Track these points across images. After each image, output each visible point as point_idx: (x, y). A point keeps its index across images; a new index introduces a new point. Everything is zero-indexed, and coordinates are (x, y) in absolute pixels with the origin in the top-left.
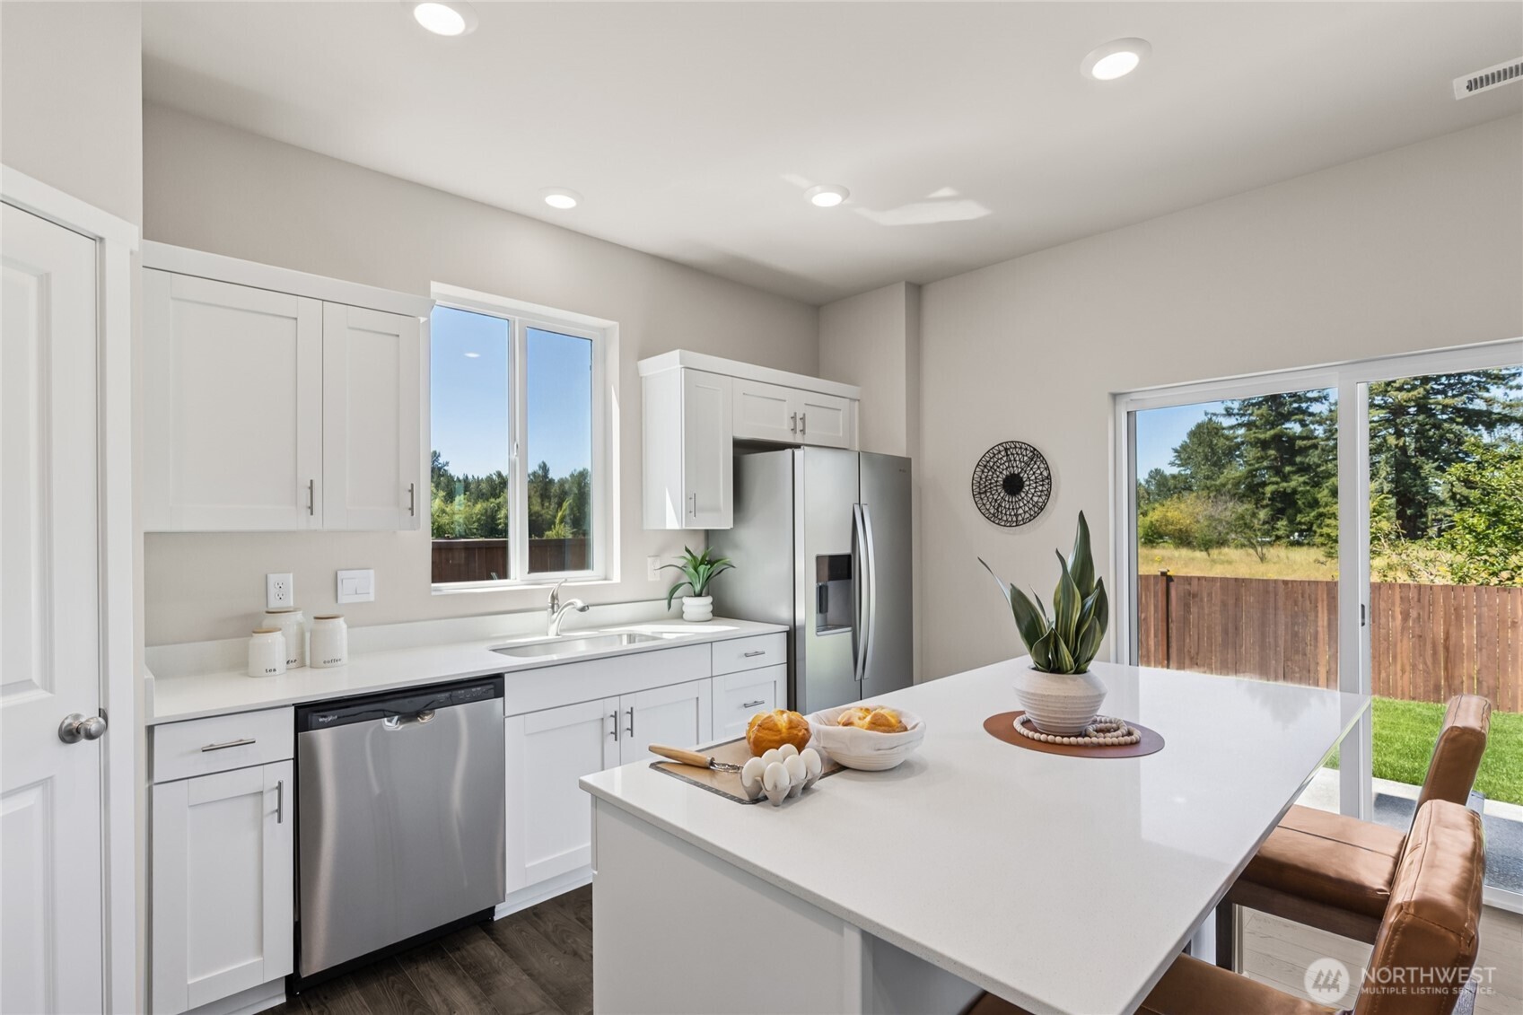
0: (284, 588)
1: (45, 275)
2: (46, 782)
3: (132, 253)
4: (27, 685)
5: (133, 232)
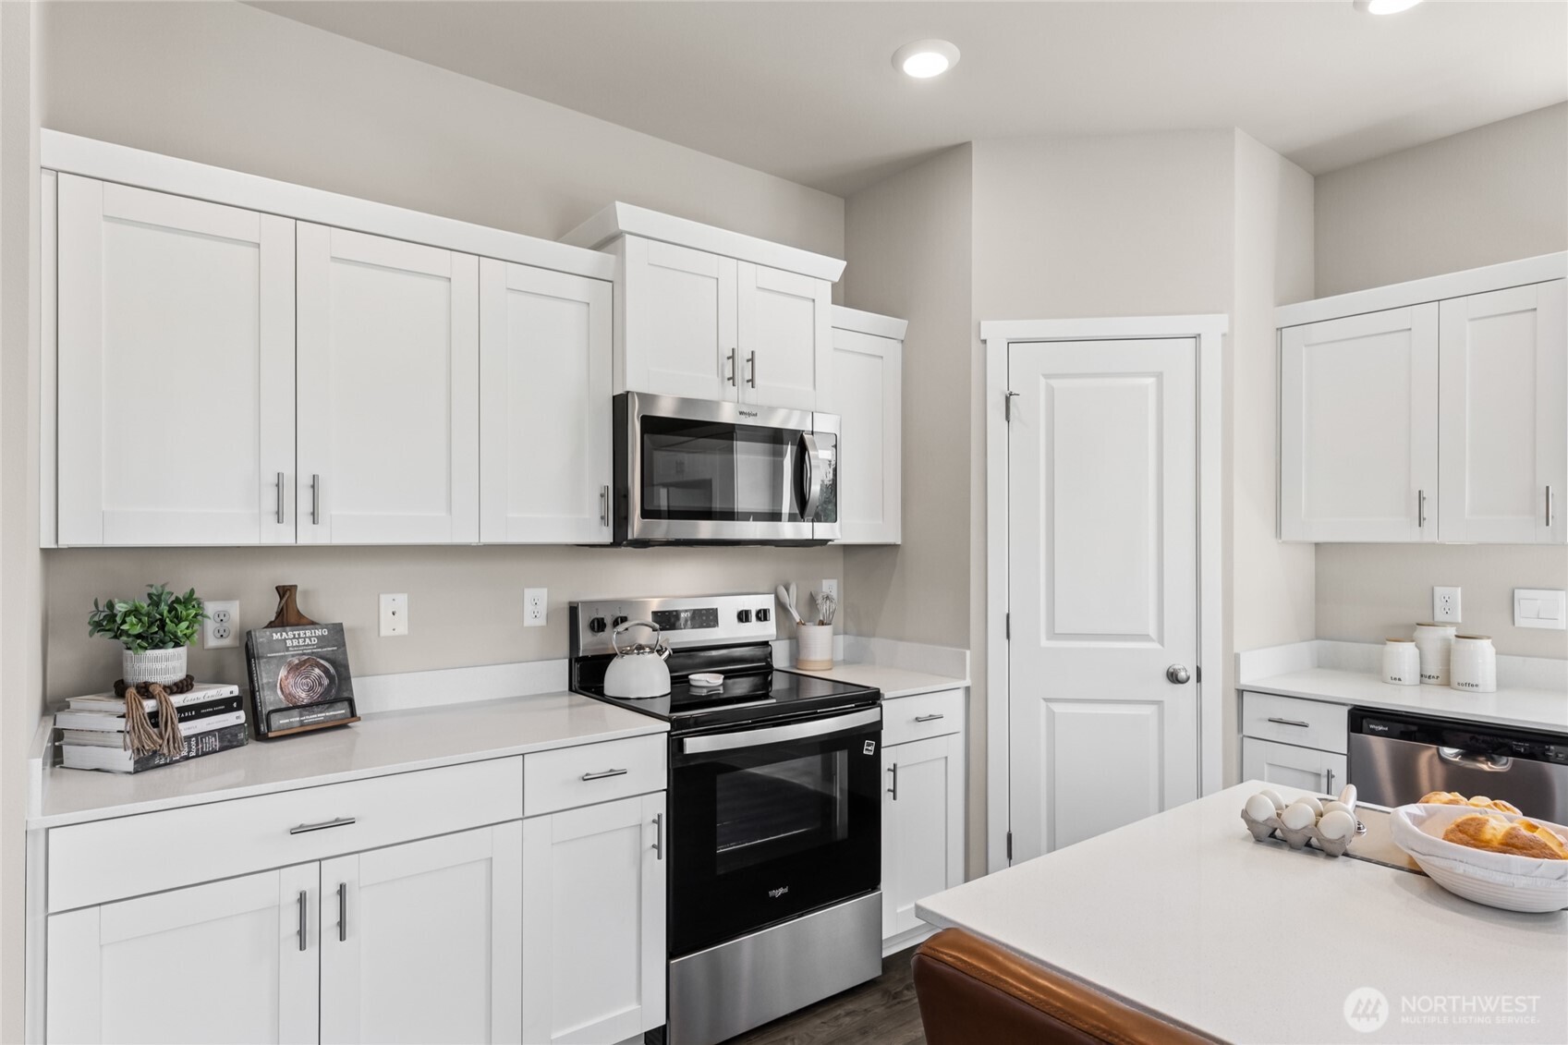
0: (1451, 602)
1: (1159, 376)
2: (1159, 703)
3: (1224, 335)
4: (1145, 637)
5: (1224, 318)
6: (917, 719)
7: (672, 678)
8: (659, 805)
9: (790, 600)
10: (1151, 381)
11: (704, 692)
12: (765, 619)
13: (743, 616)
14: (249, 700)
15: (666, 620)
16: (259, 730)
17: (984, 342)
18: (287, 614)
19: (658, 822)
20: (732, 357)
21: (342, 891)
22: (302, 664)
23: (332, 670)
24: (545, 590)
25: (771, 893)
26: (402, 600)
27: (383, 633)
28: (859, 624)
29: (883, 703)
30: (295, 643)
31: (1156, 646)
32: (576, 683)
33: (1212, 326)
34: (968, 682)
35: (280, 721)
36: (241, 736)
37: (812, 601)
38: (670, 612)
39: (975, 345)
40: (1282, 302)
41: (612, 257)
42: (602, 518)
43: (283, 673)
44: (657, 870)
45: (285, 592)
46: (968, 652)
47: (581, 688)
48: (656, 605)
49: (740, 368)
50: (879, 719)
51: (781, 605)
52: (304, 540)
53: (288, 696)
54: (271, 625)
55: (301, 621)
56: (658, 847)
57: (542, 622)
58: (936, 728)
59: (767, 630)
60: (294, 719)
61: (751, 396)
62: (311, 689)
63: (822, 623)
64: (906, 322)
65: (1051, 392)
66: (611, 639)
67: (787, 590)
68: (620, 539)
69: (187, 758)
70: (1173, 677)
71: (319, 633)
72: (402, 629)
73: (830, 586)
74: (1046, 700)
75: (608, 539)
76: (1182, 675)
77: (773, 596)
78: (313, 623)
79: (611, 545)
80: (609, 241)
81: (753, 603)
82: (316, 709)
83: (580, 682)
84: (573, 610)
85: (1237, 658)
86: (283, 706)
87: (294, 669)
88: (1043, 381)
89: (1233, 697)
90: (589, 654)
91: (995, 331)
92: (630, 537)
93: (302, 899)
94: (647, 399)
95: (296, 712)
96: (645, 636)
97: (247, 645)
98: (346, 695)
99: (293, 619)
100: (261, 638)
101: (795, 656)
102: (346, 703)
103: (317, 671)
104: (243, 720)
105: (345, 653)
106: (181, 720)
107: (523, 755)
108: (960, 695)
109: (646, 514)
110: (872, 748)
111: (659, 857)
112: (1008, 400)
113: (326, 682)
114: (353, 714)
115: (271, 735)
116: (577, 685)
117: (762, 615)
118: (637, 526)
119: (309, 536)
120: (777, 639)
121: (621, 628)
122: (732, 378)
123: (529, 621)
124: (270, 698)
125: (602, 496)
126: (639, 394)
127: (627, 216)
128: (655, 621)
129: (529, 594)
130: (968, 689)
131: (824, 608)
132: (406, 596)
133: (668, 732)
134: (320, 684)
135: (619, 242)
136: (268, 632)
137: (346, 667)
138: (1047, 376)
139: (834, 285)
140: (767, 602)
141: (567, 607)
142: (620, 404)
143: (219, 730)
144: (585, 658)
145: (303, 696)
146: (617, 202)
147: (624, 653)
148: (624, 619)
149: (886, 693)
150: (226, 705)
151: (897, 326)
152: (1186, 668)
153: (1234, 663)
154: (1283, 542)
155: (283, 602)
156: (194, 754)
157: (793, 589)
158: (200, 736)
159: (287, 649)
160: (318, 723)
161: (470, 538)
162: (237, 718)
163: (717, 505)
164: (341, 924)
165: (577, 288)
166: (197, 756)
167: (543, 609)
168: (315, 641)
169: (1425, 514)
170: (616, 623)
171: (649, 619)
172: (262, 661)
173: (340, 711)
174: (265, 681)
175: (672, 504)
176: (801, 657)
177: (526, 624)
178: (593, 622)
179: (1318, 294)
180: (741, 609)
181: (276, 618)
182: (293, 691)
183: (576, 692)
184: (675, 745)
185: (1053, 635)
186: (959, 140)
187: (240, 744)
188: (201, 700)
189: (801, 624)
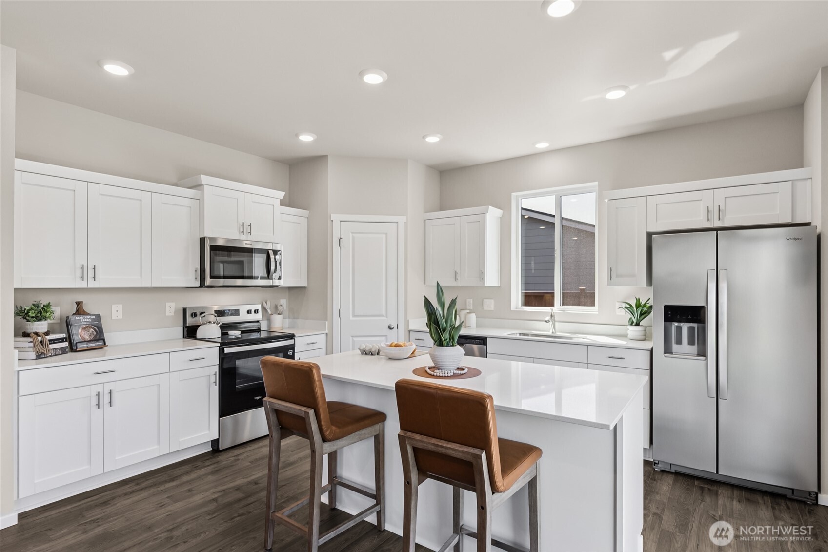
0: (470, 303)
1: (386, 234)
2: (386, 336)
3: (405, 223)
4: (382, 316)
5: (405, 218)
6: (308, 344)
7: (222, 333)
8: (216, 369)
9: (267, 307)
10: (384, 236)
11: (233, 337)
12: (257, 313)
13: (249, 312)
14: (69, 339)
15: (220, 313)
16: (73, 348)
17: (332, 221)
18: (80, 310)
19: (216, 374)
20: (243, 225)
21: (111, 393)
22: (86, 327)
23: (97, 330)
24: (174, 303)
25: (255, 398)
26: (120, 307)
27: (113, 318)
28: (294, 314)
29: (296, 338)
30: (84, 320)
31: (385, 318)
32: (186, 335)
33: (402, 220)
34: (327, 332)
35: (80, 346)
36: (67, 350)
37: (276, 307)
38: (221, 311)
39: (329, 222)
40: (426, 212)
41: (199, 192)
42: (196, 278)
43: (80, 330)
44: (215, 389)
45: (78, 304)
46: (327, 322)
47: (188, 336)
48: (216, 308)
49: (246, 228)
50: (293, 343)
51: (264, 308)
52: (90, 286)
53: (82, 338)
54: (74, 314)
55: (85, 313)
56: (216, 382)
57: (172, 314)
58: (315, 346)
59: (259, 317)
60: (85, 345)
61: (250, 237)
62: (90, 336)
63: (279, 314)
64: (308, 211)
65: (353, 238)
66: (199, 320)
67: (266, 303)
68: (202, 285)
69: (51, 356)
70: (390, 328)
71: (92, 317)
72: (121, 317)
73: (283, 302)
74: (352, 337)
75: (198, 285)
76: (392, 327)
77: (260, 305)
78: (89, 314)
79: (199, 287)
80: (198, 186)
81: (253, 308)
82: (92, 342)
83: (188, 335)
84: (185, 310)
85: (408, 321)
86: (81, 341)
87: (84, 329)
88: (351, 234)
89: (407, 333)
90: (190, 325)
91: (336, 217)
92: (206, 285)
93: (98, 395)
94: (211, 239)
95: (85, 343)
96: (212, 318)
97: (66, 321)
98: (102, 338)
99: (82, 312)
100: (73, 319)
101: (269, 326)
102: (102, 341)
103: (92, 330)
104: (67, 345)
105: (101, 324)
106: (50, 344)
107: (169, 352)
108: (324, 336)
109: (211, 277)
110: (292, 353)
111: (216, 385)
112: (339, 240)
113: (95, 333)
114: (105, 344)
115: (77, 350)
116: (186, 336)
117: (256, 312)
118: (208, 281)
119: (92, 284)
120: (262, 320)
121: (203, 315)
122: (243, 232)
123: (168, 314)
124: (76, 338)
125: (196, 271)
126: (209, 238)
127: (204, 179)
128: (215, 313)
129: (168, 304)
130: (327, 334)
131: (280, 309)
132: (121, 305)
133: (219, 347)
134: (93, 334)
135: (202, 187)
136: (74, 316)
137: (102, 329)
138: (352, 233)
139: (281, 200)
140: (259, 307)
141: (182, 309)
142: (202, 241)
143: (60, 348)
144: (189, 327)
145: (87, 338)
146: (202, 176)
147: (204, 324)
148: (204, 313)
149: (296, 335)
150: (62, 340)
151: (305, 213)
152: (394, 325)
153: (407, 323)
154: (427, 286)
155: (78, 307)
156: (53, 355)
157: (269, 303)
158: (55, 349)
159: (81, 322)
160: (93, 346)
161: (149, 285)
162: (66, 344)
163: (246, 274)
164: (111, 402)
165: (187, 202)
166: (54, 356)
167: (173, 310)
168: (90, 320)
169: (457, 277)
170: (201, 314)
171: (213, 313)
172: (73, 326)
173: (100, 343)
174: (74, 332)
175: (225, 274)
176: (271, 326)
177: (167, 315)
178: (192, 314)
179: (441, 210)
180: (248, 309)
181: (76, 312)
182: (84, 336)
183: (186, 338)
184: (221, 351)
185: (354, 316)
186: (325, 154)
187: (67, 353)
188: (54, 338)
189: (271, 314)
